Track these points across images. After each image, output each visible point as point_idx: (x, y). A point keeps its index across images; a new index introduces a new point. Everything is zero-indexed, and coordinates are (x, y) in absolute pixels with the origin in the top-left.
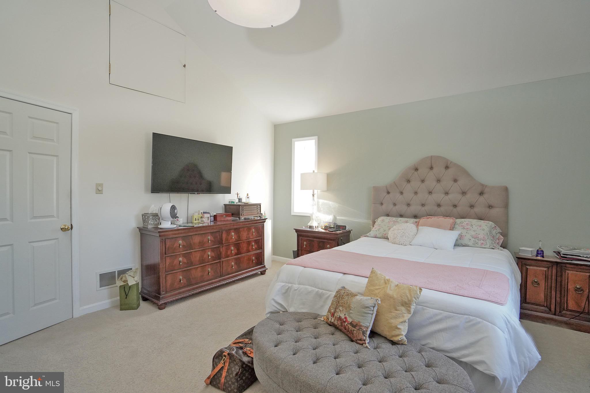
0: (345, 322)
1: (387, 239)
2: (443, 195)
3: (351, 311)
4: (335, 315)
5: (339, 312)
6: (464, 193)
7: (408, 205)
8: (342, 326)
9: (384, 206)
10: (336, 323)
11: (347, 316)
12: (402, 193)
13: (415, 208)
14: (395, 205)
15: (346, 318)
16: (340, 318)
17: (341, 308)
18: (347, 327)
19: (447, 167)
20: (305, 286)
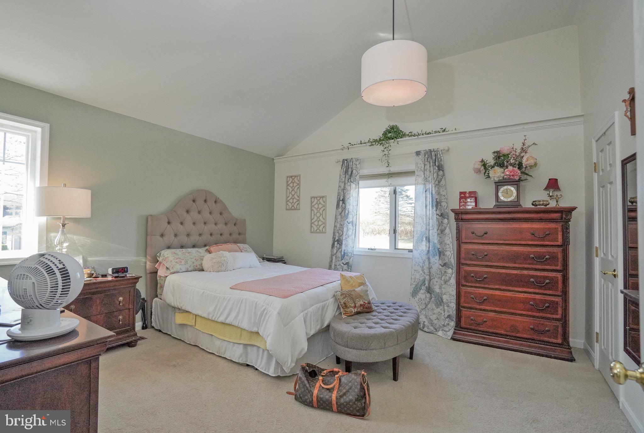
0: (365, 305)
1: (203, 270)
2: (214, 226)
3: (364, 297)
4: (357, 305)
5: (358, 302)
6: (226, 224)
7: (188, 235)
8: (364, 308)
9: (165, 238)
10: (359, 310)
11: (364, 301)
12: (182, 223)
13: (195, 238)
14: (176, 235)
15: (364, 302)
16: (361, 305)
17: (357, 300)
18: (367, 307)
19: (216, 202)
20: (315, 306)
